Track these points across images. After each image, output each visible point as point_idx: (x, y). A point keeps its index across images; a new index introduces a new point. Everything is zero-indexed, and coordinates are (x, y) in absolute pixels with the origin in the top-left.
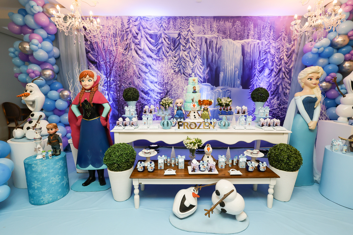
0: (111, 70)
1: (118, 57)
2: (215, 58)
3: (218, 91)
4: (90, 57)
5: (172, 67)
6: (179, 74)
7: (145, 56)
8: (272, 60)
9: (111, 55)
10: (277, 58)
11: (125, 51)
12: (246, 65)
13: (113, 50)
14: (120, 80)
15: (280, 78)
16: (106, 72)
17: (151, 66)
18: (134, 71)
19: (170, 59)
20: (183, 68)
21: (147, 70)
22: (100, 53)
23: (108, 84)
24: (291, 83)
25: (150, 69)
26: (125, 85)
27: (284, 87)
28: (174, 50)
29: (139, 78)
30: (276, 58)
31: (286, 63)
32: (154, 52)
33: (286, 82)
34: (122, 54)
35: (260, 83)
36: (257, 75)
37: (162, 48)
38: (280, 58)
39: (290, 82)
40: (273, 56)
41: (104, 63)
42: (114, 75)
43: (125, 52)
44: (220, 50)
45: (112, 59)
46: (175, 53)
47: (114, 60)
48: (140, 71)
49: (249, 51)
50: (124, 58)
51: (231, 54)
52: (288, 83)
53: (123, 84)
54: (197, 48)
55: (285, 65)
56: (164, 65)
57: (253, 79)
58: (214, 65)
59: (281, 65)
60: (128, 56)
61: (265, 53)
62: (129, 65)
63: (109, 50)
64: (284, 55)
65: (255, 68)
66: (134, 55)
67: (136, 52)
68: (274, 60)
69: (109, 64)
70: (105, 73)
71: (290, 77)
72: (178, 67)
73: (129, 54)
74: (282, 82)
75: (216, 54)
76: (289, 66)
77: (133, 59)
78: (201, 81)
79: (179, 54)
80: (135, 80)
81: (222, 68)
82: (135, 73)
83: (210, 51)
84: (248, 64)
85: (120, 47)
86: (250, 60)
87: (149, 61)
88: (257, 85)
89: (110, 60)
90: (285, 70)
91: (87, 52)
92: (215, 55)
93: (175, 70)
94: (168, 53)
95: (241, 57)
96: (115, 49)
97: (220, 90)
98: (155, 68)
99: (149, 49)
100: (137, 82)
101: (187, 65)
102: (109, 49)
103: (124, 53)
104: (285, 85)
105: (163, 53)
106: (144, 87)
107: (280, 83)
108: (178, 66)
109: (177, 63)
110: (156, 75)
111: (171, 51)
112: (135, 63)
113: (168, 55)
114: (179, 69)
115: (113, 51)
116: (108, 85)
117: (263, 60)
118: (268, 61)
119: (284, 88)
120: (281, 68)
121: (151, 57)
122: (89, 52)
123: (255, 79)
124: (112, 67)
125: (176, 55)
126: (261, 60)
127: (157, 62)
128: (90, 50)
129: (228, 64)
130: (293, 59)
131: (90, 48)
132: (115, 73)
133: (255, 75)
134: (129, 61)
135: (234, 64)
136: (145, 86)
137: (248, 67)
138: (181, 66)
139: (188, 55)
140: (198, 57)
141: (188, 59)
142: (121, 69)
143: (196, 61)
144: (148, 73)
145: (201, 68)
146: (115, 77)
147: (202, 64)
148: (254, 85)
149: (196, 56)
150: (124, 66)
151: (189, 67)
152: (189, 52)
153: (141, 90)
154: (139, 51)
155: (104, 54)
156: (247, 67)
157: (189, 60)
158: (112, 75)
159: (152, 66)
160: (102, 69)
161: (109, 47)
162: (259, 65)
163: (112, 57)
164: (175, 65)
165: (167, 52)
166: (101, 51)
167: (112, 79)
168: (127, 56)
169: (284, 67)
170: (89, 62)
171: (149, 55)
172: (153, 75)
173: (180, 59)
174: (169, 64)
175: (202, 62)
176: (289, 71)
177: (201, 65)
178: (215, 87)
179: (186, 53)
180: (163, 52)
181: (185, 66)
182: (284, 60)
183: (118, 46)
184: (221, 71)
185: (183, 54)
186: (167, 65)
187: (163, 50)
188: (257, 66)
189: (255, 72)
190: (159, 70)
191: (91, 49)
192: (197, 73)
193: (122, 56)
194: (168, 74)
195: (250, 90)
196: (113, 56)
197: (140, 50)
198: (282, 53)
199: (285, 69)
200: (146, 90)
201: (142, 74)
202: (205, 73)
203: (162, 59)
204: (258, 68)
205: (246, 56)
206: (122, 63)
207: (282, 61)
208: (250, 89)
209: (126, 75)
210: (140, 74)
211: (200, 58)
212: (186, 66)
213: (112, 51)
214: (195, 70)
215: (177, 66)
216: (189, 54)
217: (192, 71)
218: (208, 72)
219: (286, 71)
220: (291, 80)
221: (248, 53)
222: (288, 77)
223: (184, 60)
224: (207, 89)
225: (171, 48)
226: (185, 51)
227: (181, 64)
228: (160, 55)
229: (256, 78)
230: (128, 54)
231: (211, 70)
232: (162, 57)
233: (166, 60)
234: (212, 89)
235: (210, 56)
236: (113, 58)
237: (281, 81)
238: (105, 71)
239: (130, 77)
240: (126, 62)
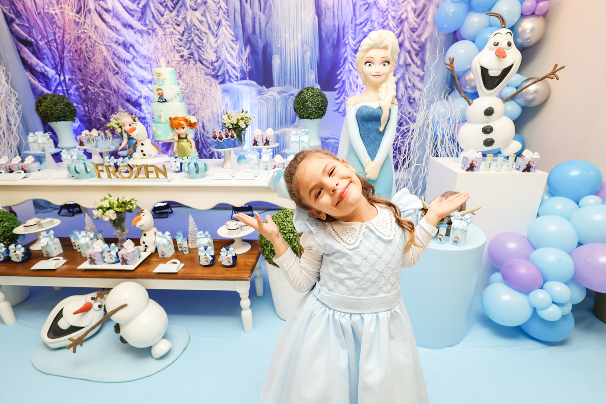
0: (61, 58)
1: (67, 28)
2: (260, 24)
3: (272, 98)
4: (16, 31)
5: (176, 48)
6: (192, 61)
7: (119, 26)
8: (382, 24)
9: (54, 26)
10: (394, 18)
11: (78, 16)
12: (326, 37)
13: (56, 14)
14: (83, 79)
15: (400, 65)
16: (53, 63)
17: (134, 47)
18: (105, 59)
19: (168, 30)
20: (197, 49)
21: (128, 57)
22: (32, 22)
23: (62, 87)
24: (424, 75)
25: (135, 54)
26: (94, 90)
27: (409, 84)
28: (174, 8)
29: (117, 73)
30: (390, 17)
31: (413, 30)
32: (136, 15)
33: (414, 73)
34: (75, 21)
35: (357, 77)
36: (350, 59)
37: (149, 6)
38: (400, 18)
39: (422, 73)
40: (384, 13)
41: (46, 43)
42: (69, 68)
43: (79, 18)
44: (268, 4)
45: (59, 34)
46: (178, 16)
47: (63, 37)
48: (115, 59)
49: (330, 4)
50: (80, 31)
51: (292, 12)
52: (418, 76)
53: (89, 87)
54: (219, 3)
55: (412, 33)
56: (159, 45)
57: (342, 69)
58: (260, 41)
59: (402, 34)
60: (86, 25)
61: (367, 6)
62: (93, 46)
63: (47, 15)
64: (409, 9)
65: (346, 45)
66: (97, 24)
67: (100, 15)
68: (385, 24)
69: (55, 44)
70: (52, 65)
71: (423, 62)
72: (188, 47)
73: (88, 21)
74: (404, 74)
75: (261, 14)
76: (419, 36)
77: (98, 32)
78: (237, 77)
79: (184, 19)
80: (109, 78)
81: (276, 46)
82: (106, 64)
83: (247, 6)
84: (329, 35)
85: (67, 7)
86: (334, 25)
87: (129, 36)
88: (352, 82)
89: (55, 36)
90: (412, 47)
91: (9, 22)
92: (259, 15)
93: (182, 54)
94: (162, 16)
95: (314, 20)
96: (58, 12)
97: (275, 94)
98: (143, 50)
99: (124, 7)
100: (114, 81)
101: (205, 41)
102: (48, 13)
103: (78, 20)
104: (412, 80)
105: (154, 17)
106: (129, 93)
107: (401, 77)
108: (186, 44)
109: (184, 38)
110: (147, 66)
111: (167, 12)
112: (103, 41)
113: (162, 21)
114: (189, 51)
115: (56, 17)
116: (63, 90)
117: (361, 24)
118: (372, 26)
119: (409, 87)
120: (403, 41)
121: (131, 27)
122: (12, 20)
123: (346, 68)
124: (63, 53)
125: (180, 19)
126: (357, 25)
127: (145, 38)
128: (13, 16)
129: (287, 36)
130: (430, 19)
131: (12, 12)
132: (70, 64)
133: (346, 59)
134: (90, 37)
135: (299, 37)
136: (131, 89)
137: (331, 42)
138: (193, 44)
139: (204, 19)
140: (223, 22)
141: (204, 28)
142: (79, 56)
143: (220, 32)
144: (132, 62)
145: (232, 48)
146: (72, 72)
147: (234, 39)
148: (344, 82)
149: (220, 20)
150: (84, 47)
151: (209, 47)
152: (204, 12)
153: (126, 98)
154: (105, 13)
155: (40, 23)
156: (329, 41)
157: (208, 31)
158: (66, 68)
159: (137, 46)
160: (45, 56)
161: (46, 7)
162: (353, 36)
163: (57, 29)
164: (180, 43)
165: (160, 14)
166: (34, 17)
167: (67, 77)
168: (85, 27)
169: (409, 38)
170: (19, 43)
171: (125, 22)
172: (141, 67)
173: (188, 29)
174: (168, 40)
175: (233, 33)
176: (420, 47)
177: (232, 41)
178: (266, 89)
179: (198, 14)
180: (153, 13)
181: (200, 45)
182: (408, 22)
183: (63, 6)
184: (274, 52)
185: (193, 17)
186: (165, 44)
187: (151, 10)
188: (350, 38)
189: (345, 52)
190: (153, 56)
191: (14, 14)
192: (226, 59)
193: (75, 27)
194: (170, 62)
195: (338, 94)
196: (59, 28)
197: (107, 11)
198: (404, 4)
199: (410, 43)
200: (134, 97)
201: (122, 65)
202: (242, 59)
203: (153, 30)
204: (352, 43)
205: (324, 17)
206: (78, 43)
207: (403, 26)
208: (337, 91)
209: (91, 68)
210: (117, 66)
211: (229, 25)
212: (203, 44)
213: (54, 18)
214: (222, 53)
215: (184, 46)
216: (206, 17)
217: (216, 55)
218: (249, 57)
219: (415, 50)
220: (425, 69)
221: (328, 9)
222: (419, 63)
223: (198, 30)
224: (251, 94)
225: (167, 5)
226: (196, 10)
227: (192, 40)
228: (148, 22)
229: (347, 66)
230: (85, 22)
231: (253, 52)
232: (152, 27)
233: (160, 32)
234: (260, 93)
235: (249, 20)
236: (59, 32)
237: (402, 72)
238: (51, 60)
239: (98, 72)
240: (85, 40)
